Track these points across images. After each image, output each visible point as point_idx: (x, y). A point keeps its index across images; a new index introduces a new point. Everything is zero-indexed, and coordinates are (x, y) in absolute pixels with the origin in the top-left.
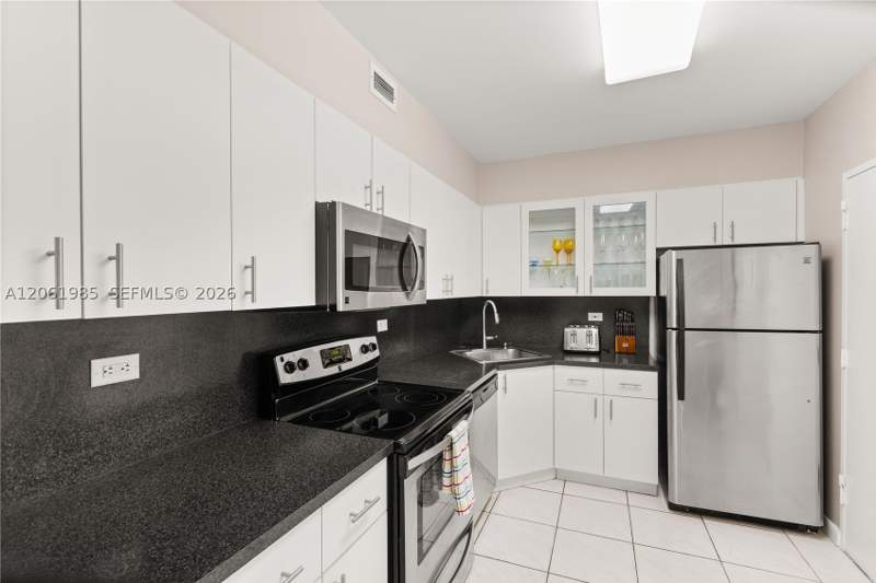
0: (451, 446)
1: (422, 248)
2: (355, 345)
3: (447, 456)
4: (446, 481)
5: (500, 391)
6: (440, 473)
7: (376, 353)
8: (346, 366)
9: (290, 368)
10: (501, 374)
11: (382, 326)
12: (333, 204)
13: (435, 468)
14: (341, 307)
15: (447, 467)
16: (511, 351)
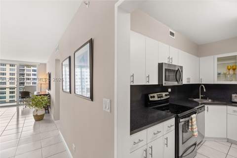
0: (192, 119)
1: (182, 71)
2: (164, 94)
3: (190, 121)
4: (190, 127)
5: (206, 111)
6: (188, 125)
7: (169, 96)
8: (162, 99)
9: (152, 97)
10: (206, 106)
11: (170, 90)
12: (162, 63)
13: (187, 124)
14: (164, 85)
15: (190, 124)
16: (210, 100)
